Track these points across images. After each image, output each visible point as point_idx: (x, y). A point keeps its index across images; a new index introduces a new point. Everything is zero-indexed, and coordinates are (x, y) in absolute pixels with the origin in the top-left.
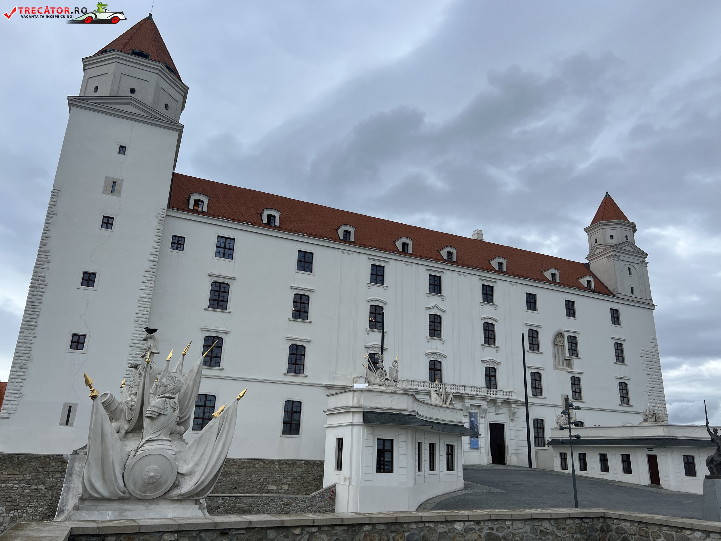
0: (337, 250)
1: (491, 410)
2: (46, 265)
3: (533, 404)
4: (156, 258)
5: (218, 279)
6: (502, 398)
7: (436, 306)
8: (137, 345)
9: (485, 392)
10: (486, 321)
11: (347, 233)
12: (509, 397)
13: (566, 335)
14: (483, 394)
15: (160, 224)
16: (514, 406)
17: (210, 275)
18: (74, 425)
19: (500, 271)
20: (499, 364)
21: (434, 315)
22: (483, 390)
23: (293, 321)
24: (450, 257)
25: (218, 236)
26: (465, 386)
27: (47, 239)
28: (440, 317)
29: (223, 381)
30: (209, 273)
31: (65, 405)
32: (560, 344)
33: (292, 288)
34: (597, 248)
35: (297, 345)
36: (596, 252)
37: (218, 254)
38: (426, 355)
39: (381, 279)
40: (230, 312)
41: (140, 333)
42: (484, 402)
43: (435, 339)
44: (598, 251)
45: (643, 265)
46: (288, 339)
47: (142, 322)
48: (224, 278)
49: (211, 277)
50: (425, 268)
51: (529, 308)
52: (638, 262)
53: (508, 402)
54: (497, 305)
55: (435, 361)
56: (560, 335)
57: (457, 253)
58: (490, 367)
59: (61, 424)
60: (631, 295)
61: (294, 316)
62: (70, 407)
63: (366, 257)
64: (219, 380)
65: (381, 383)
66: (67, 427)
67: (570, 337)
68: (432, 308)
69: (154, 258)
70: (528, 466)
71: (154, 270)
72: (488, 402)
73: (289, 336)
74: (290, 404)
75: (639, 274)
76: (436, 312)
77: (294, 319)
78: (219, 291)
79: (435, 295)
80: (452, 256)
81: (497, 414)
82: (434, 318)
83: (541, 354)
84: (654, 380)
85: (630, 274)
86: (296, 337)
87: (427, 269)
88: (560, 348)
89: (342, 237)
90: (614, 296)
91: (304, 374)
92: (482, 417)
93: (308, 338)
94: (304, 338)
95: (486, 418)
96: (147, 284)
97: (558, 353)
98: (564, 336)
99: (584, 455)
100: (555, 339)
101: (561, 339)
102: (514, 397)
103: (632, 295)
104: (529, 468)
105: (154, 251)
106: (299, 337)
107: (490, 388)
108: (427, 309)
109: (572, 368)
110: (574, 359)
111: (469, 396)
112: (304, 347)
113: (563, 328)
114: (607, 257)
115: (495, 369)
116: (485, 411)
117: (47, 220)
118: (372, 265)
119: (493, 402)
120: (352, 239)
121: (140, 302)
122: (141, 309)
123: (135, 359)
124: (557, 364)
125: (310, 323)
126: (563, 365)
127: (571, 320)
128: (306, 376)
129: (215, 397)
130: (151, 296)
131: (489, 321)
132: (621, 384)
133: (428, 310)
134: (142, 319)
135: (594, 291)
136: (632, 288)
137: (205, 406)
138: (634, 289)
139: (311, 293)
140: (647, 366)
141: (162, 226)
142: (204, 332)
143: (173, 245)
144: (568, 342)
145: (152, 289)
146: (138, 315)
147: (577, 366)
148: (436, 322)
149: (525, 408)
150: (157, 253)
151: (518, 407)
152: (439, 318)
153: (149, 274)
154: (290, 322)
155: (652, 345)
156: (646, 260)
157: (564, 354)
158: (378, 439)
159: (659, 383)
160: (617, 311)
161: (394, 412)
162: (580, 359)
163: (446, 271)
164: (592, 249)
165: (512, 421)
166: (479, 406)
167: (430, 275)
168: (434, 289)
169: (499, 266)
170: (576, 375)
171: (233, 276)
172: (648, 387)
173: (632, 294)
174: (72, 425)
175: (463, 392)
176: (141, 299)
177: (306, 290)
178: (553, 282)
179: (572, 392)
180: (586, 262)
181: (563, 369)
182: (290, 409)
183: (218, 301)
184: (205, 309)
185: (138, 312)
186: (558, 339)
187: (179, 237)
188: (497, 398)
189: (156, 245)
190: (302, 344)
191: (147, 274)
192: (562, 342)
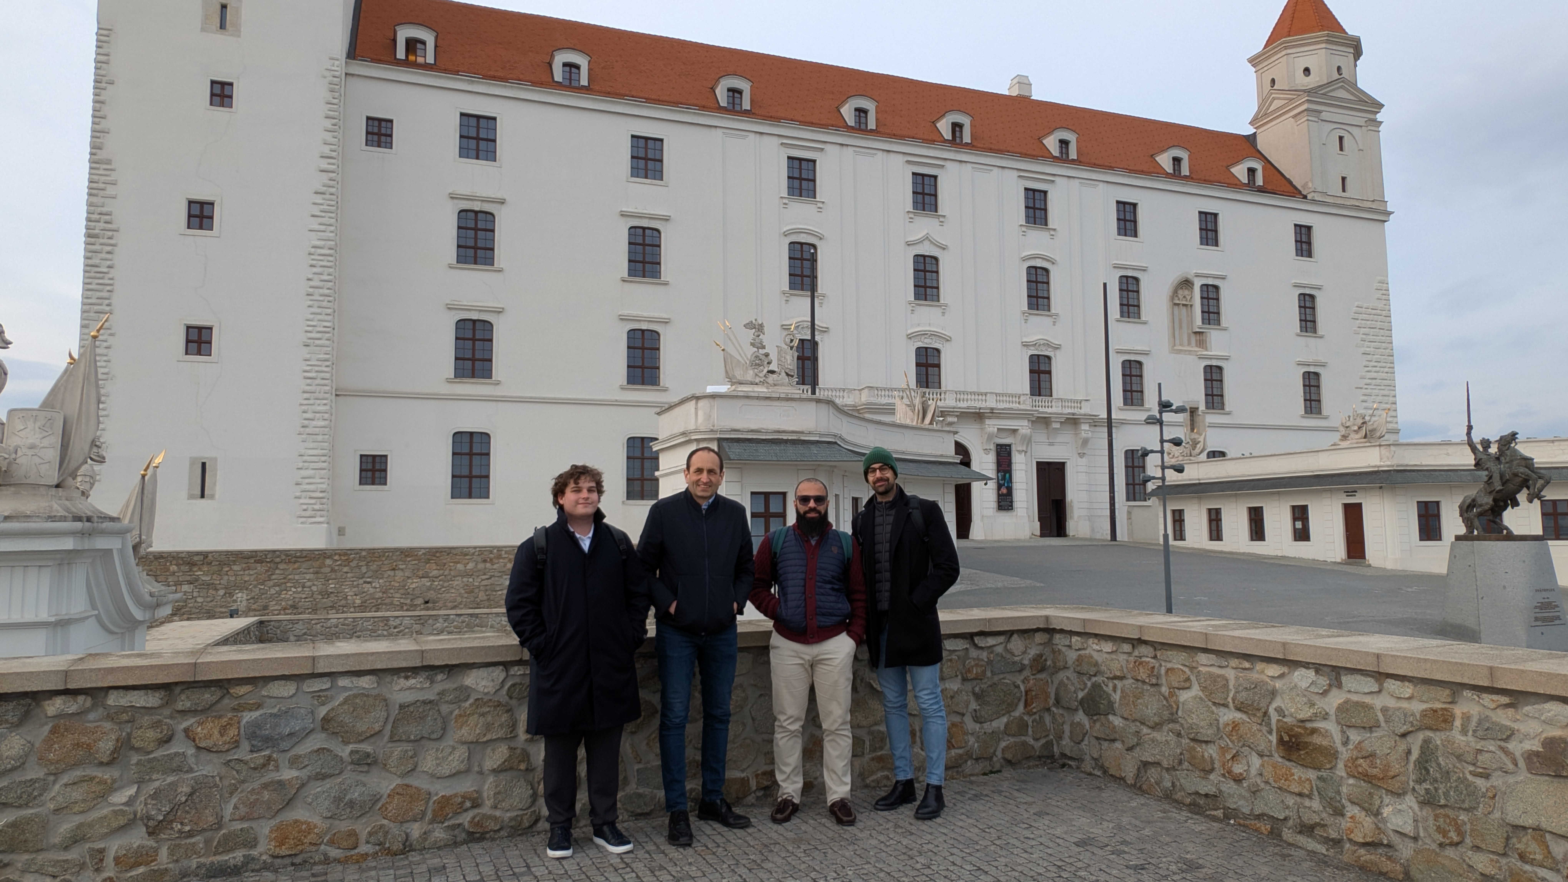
0: (713, 130)
1: (1040, 436)
2: (110, 190)
3: (1123, 422)
4: (333, 164)
5: (470, 202)
6: (1061, 414)
7: (927, 238)
8: (317, 342)
9: (1027, 403)
10: (1032, 263)
11: (734, 92)
12: (1076, 411)
13: (1198, 283)
14: (1022, 407)
15: (332, 91)
16: (1085, 427)
17: (453, 197)
18: (217, 496)
19: (1063, 158)
20: (1057, 348)
21: (924, 256)
22: (1022, 398)
23: (631, 282)
24: (958, 134)
25: (462, 114)
26: (986, 394)
27: (102, 134)
28: (936, 259)
29: (500, 404)
30: (450, 191)
31: (193, 461)
32: (1185, 303)
33: (623, 215)
34: (1274, 99)
35: (643, 331)
36: (1271, 109)
37: (464, 152)
38: (910, 337)
39: (811, 187)
40: (500, 271)
41: (319, 317)
42: (1025, 423)
43: (927, 305)
44: (1277, 104)
45: (1370, 128)
46: (623, 319)
47: (321, 295)
48: (483, 201)
49: (456, 201)
50: (901, 159)
51: (1123, 231)
52: (1361, 122)
53: (1073, 422)
54: (1054, 230)
55: (926, 348)
56: (1186, 283)
57: (972, 125)
58: (1038, 356)
59: (191, 497)
60: (1340, 193)
61: (632, 272)
62: (204, 465)
63: (776, 141)
64: (494, 404)
65: (757, 380)
66: (203, 501)
67: (1205, 287)
68: (920, 242)
69: (329, 164)
70: (1109, 538)
71: (333, 190)
72: (1033, 422)
73: (626, 312)
74: (638, 443)
75: (1361, 148)
76: (926, 249)
77: (632, 279)
78: (476, 229)
79: (926, 216)
80: (961, 132)
81: (1051, 444)
82: (925, 263)
83: (1145, 323)
84: (1376, 364)
85: (1341, 149)
86: (640, 313)
87: (908, 162)
88: (1184, 310)
89: (723, 102)
90: (1305, 197)
91: (661, 384)
92: (1020, 452)
93: (665, 316)
94: (656, 315)
95: (1029, 454)
96: (320, 220)
97: (1180, 321)
98: (1193, 284)
99: (1218, 511)
100: (1175, 292)
101: (1186, 292)
102: (1086, 409)
103: (1344, 195)
104: (1111, 540)
105: (326, 150)
106: (645, 314)
107: (1040, 395)
108: (909, 244)
109: (1206, 350)
110: (1212, 331)
111: (993, 413)
112: (658, 333)
113: (1191, 271)
114: (1294, 117)
115: (1049, 358)
116: (1028, 440)
117: (95, 95)
118: (789, 158)
119: (1043, 421)
120: (747, 106)
121: (313, 257)
122: (315, 270)
123: (317, 368)
124: (1177, 342)
125: (666, 284)
126: (1189, 344)
127: (1210, 251)
128: (665, 390)
129: (488, 435)
130: (333, 243)
131: (1039, 263)
132: (1307, 376)
133: (911, 248)
134: (321, 291)
135: (1261, 190)
136: (1344, 179)
137: (471, 454)
138: (1348, 181)
139: (663, 223)
140: (1364, 336)
141: (336, 95)
142: (454, 312)
143: (370, 137)
144: (1202, 298)
145: (332, 228)
146: (312, 283)
147: (1219, 344)
148: (929, 271)
149: (1106, 429)
150: (334, 154)
151: (1093, 429)
152: (934, 261)
153: (324, 199)
154: (626, 284)
155: (1379, 294)
156: (1379, 117)
157: (1191, 322)
158: (752, 493)
159: (1386, 370)
160: (1309, 228)
161: (785, 438)
162: (1225, 329)
163: (948, 164)
164: (1264, 102)
165: (1081, 455)
166: (1015, 431)
167: (914, 174)
168: (924, 204)
169: (1061, 147)
170: (1214, 363)
171: (499, 195)
172: (1363, 378)
173: (1344, 190)
174: (212, 497)
175: (983, 405)
176: (313, 250)
177: (652, 218)
178: (1176, 175)
179: (1206, 395)
180: (1250, 130)
181: (1190, 352)
182: (638, 454)
183: (476, 248)
184: (451, 267)
185: (310, 276)
186: (1180, 292)
187: (380, 120)
188: (1050, 414)
189: (328, 137)
190: (652, 327)
191: (318, 199)
192: (1189, 298)
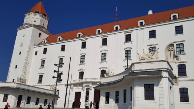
10: (126, 49)
13: (175, 44)
15: (28, 50)
25: (44, 49)
28: (106, 53)
33: (59, 57)
37: (43, 53)
38: (100, 69)
39: (85, 46)
40: (44, 68)
43: (103, 62)
49: (41, 60)
51: (151, 37)
54: (132, 41)
55: (103, 70)
56: (172, 45)
63: (80, 40)
67: (178, 45)
68: (103, 51)
79: (104, 46)
94: (61, 71)
96: (24, 65)
97: (170, 54)
108: (100, 52)
109: (179, 61)
110: (181, 55)
118: (82, 42)
127: (179, 35)
131: (128, 49)
139: (64, 57)
142: (39, 74)
147: (182, 59)
162: (186, 54)
167: (103, 39)
170: (182, 64)
171: (46, 58)
176: (23, 69)
179: (179, 73)
183: (43, 65)
184: (40, 68)
186: (171, 47)
192: (173, 48)
